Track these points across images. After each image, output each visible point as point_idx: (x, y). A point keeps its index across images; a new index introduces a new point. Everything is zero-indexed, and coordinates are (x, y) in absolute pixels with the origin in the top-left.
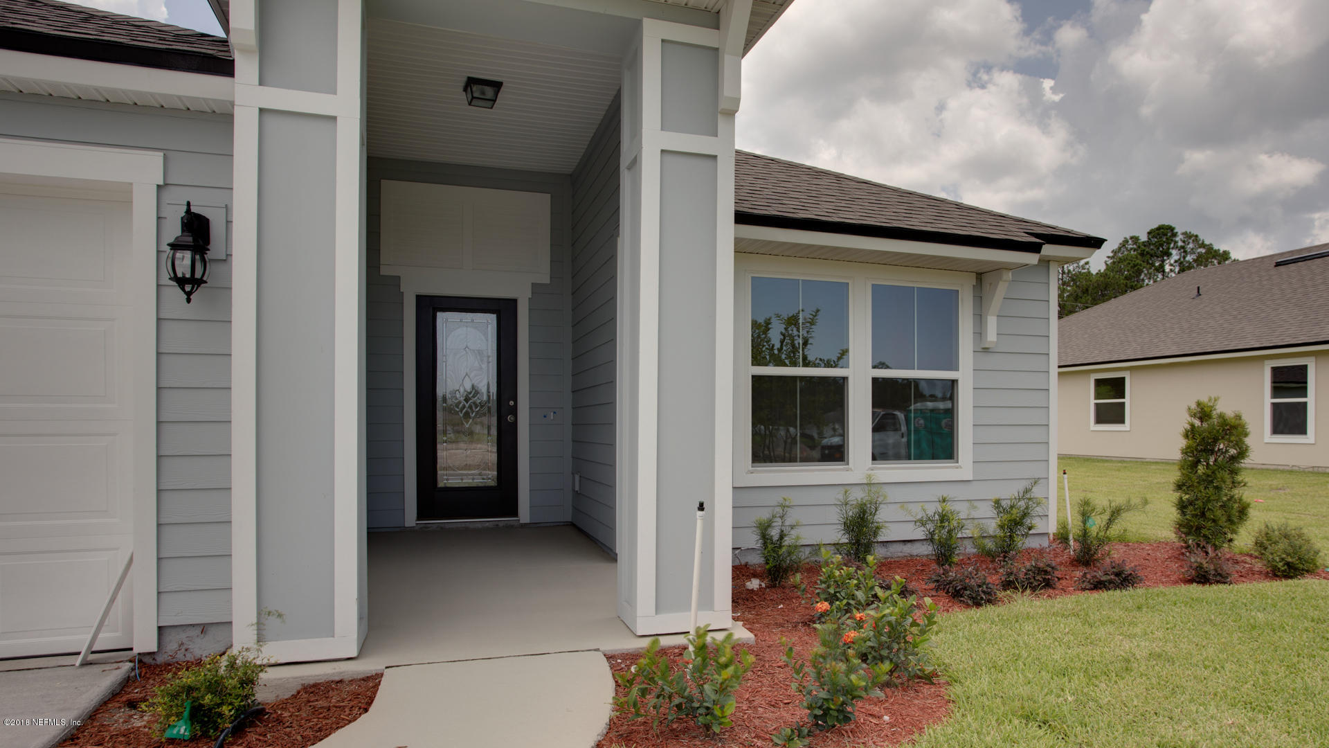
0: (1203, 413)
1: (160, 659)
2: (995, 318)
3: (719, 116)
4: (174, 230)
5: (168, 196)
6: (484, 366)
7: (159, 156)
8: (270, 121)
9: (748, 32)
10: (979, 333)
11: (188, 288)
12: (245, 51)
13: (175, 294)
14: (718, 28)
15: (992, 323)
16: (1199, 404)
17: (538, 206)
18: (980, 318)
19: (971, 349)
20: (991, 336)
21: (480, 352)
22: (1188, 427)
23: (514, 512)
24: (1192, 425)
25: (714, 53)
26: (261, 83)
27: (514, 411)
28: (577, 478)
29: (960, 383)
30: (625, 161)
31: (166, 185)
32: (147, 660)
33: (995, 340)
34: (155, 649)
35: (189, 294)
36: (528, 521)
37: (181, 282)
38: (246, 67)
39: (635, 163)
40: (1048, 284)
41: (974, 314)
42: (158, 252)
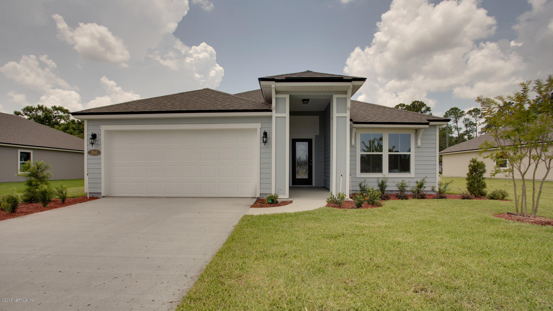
0: (474, 161)
1: (260, 198)
2: (420, 140)
3: (347, 110)
4: (262, 135)
5: (262, 129)
6: (305, 153)
7: (261, 124)
8: (277, 118)
9: (352, 93)
10: (416, 143)
11: (265, 143)
12: (274, 109)
13: (263, 144)
14: (346, 94)
15: (419, 141)
16: (472, 159)
17: (317, 118)
18: (416, 140)
19: (414, 147)
20: (419, 144)
21: (305, 150)
22: (469, 165)
23: (312, 184)
24: (470, 164)
25: (346, 98)
26: (276, 113)
27: (312, 162)
28: (325, 177)
29: (411, 155)
30: (331, 118)
31: (261, 128)
32: (258, 198)
33: (420, 145)
34: (259, 197)
35: (265, 144)
36: (314, 186)
37: (264, 142)
38: (274, 111)
39: (332, 118)
40: (436, 131)
41: (415, 139)
42: (260, 138)
